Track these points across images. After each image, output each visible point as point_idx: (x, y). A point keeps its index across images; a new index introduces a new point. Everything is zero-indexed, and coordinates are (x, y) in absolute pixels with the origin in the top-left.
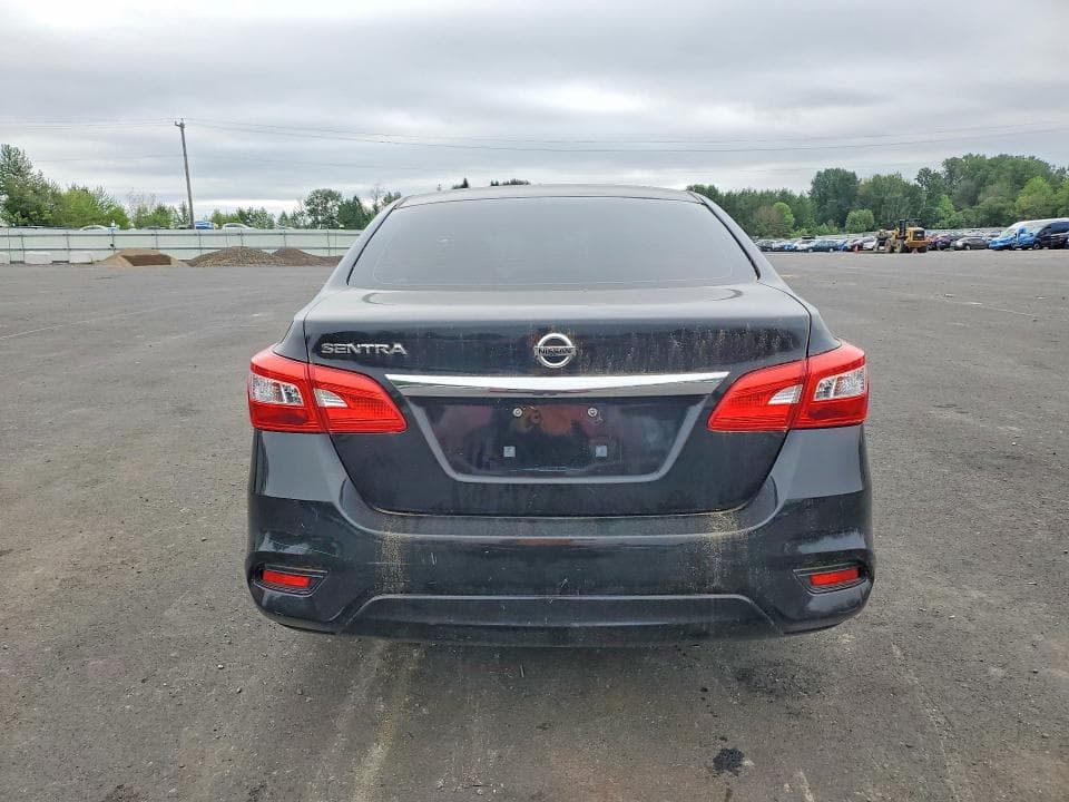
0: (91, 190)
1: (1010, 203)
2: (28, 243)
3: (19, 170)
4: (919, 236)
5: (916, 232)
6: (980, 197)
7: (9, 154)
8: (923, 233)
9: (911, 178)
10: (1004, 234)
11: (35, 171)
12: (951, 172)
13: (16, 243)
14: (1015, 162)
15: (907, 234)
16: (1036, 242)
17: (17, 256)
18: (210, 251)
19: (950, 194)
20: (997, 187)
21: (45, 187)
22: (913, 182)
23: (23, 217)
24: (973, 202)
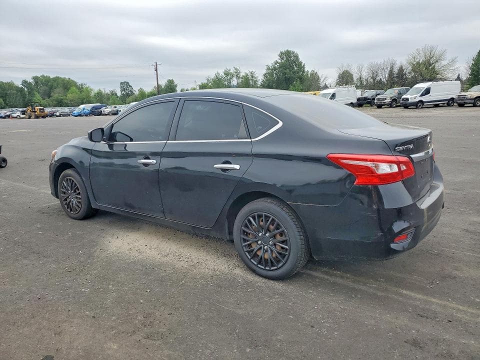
1: (65, 97)
4: (42, 111)
5: (40, 109)
6: (52, 95)
8: (43, 109)
9: (19, 84)
10: (77, 110)
12: (36, 83)
14: (63, 80)
15: (36, 110)
16: (90, 113)
19: (38, 92)
20: (58, 90)
22: (20, 86)
24: (49, 96)
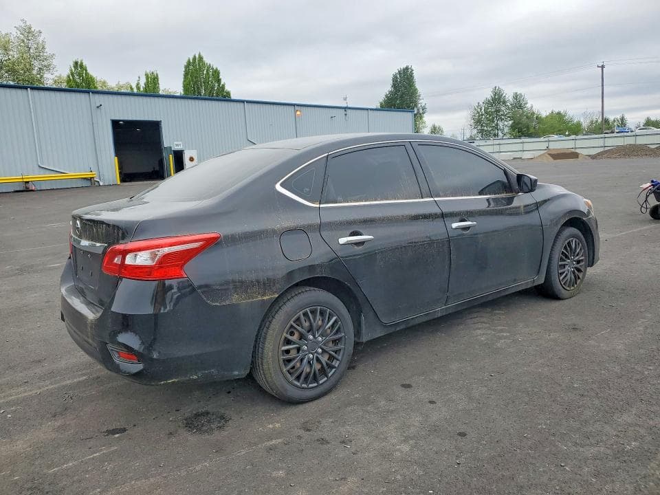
0: (562, 112)
2: (527, 147)
3: (520, 106)
7: (516, 96)
11: (529, 106)
13: (519, 147)
17: (518, 155)
18: (609, 148)
21: (533, 114)
23: (519, 132)
